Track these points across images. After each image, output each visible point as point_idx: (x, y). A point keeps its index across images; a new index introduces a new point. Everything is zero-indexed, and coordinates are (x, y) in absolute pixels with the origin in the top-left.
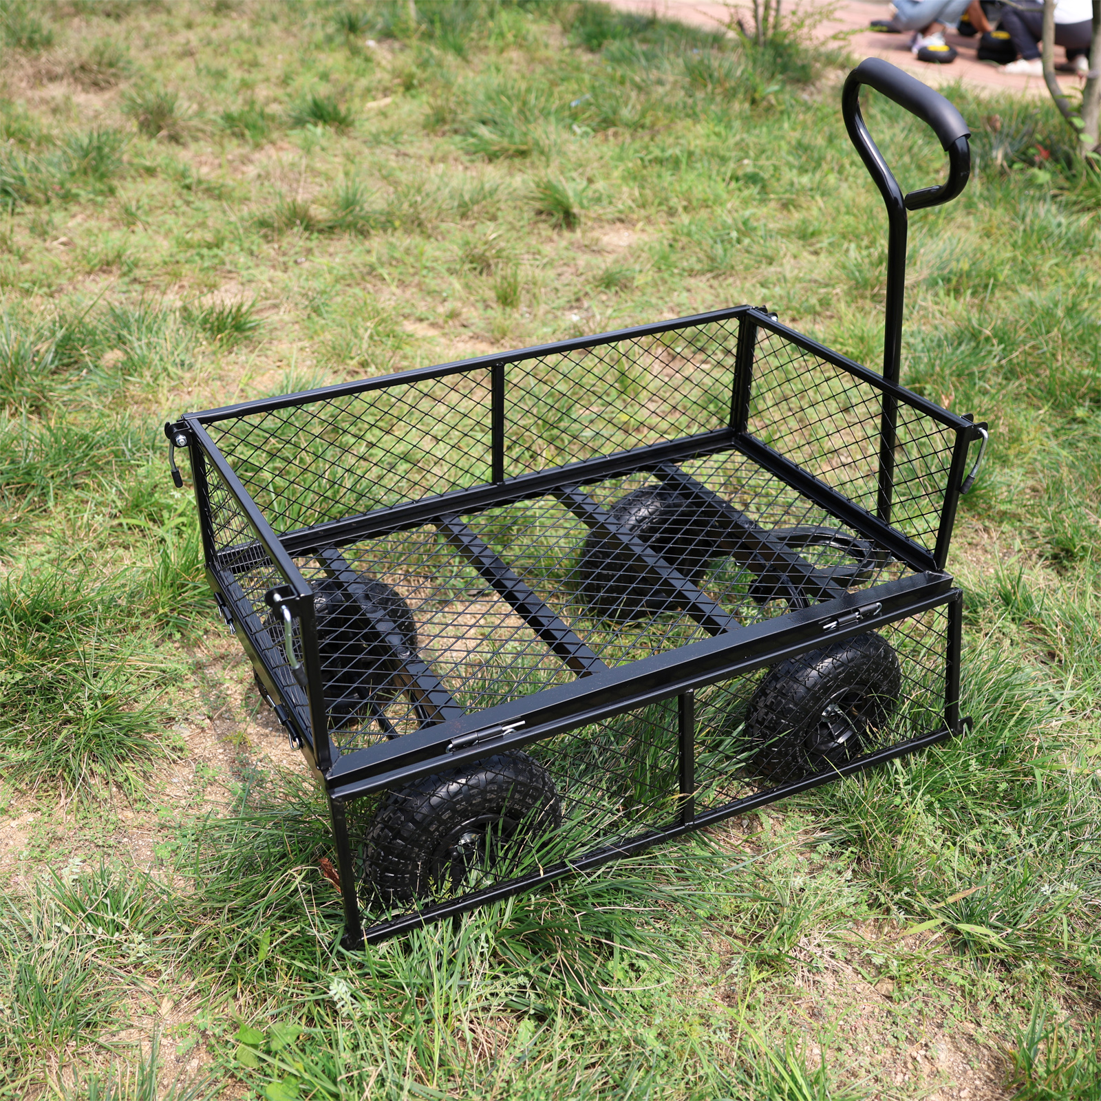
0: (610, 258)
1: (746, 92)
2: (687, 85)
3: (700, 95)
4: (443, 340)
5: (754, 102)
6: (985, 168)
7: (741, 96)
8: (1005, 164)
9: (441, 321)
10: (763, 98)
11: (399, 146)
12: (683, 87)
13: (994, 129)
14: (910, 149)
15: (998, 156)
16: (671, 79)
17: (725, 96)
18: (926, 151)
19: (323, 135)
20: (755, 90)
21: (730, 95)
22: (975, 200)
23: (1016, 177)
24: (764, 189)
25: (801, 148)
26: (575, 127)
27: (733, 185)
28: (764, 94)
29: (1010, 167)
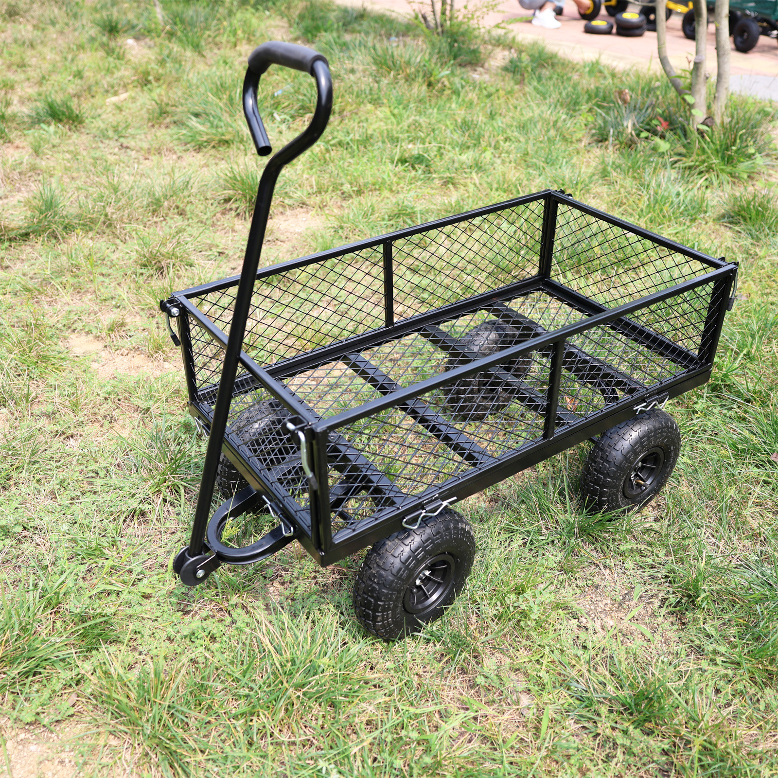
0: (286, 246)
1: (424, 76)
2: (374, 73)
3: (385, 81)
4: (104, 354)
5: (430, 85)
6: (617, 136)
7: (420, 80)
8: (633, 133)
9: (104, 335)
10: (438, 81)
11: (122, 140)
12: (371, 74)
13: (625, 101)
14: (556, 122)
15: (629, 125)
16: (361, 67)
17: (407, 80)
18: (569, 124)
19: (56, 133)
20: (431, 74)
21: (410, 80)
22: (609, 169)
23: (641, 145)
24: (428, 170)
25: (465, 126)
26: (275, 115)
27: (400, 167)
28: (437, 77)
29: (638, 135)
